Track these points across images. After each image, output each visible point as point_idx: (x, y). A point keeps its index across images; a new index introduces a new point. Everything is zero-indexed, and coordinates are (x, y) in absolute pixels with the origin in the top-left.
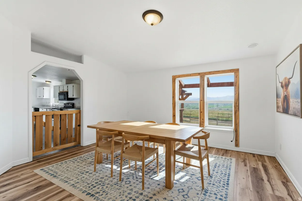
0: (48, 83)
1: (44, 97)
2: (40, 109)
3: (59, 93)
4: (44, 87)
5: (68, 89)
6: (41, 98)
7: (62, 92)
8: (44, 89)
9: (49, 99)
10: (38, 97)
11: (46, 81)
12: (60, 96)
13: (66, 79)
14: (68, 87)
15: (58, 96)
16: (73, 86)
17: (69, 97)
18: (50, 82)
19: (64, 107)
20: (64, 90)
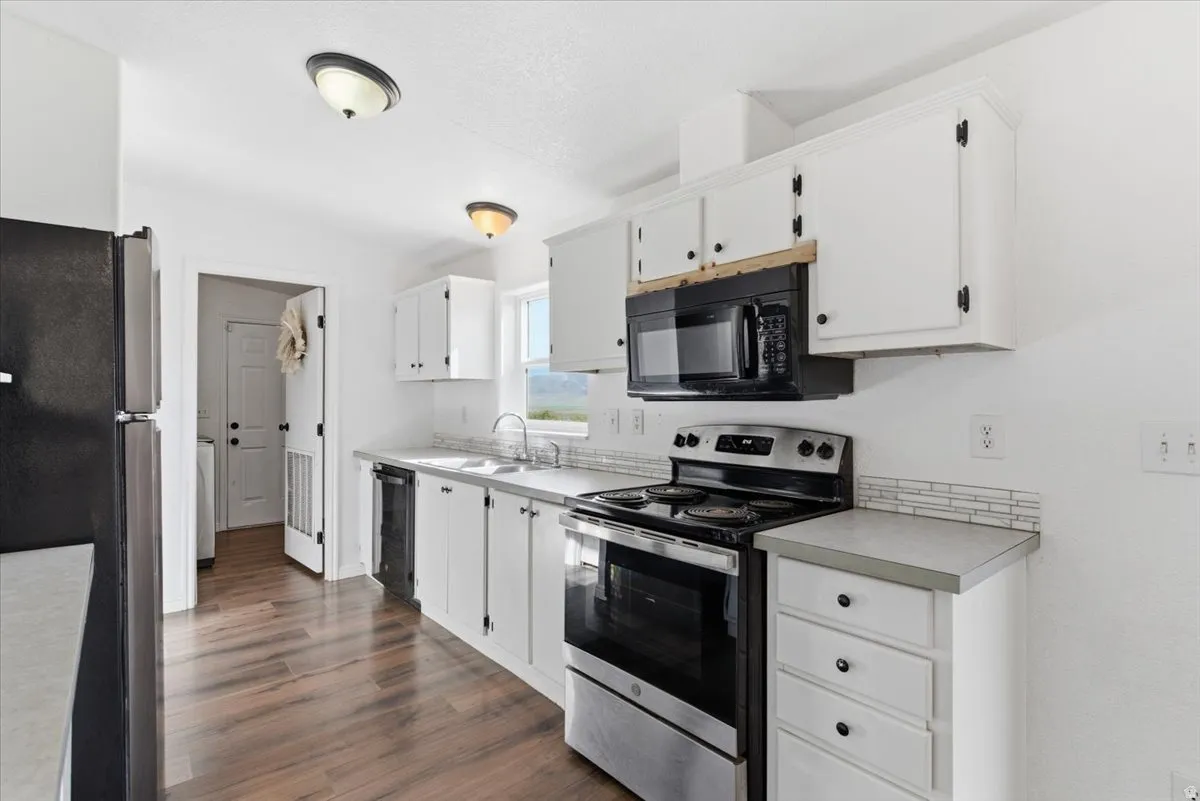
0: (485, 221)
1: (455, 372)
2: (419, 476)
3: (631, 303)
4: (457, 282)
5: (797, 227)
6: (426, 374)
7: (684, 284)
8: (447, 296)
9: (487, 386)
10: (405, 373)
11: (472, 208)
12: (647, 338)
13: (751, 94)
14: (797, 186)
15: (621, 342)
16: (962, 134)
17: (815, 348)
18: (506, 218)
19: (675, 472)
20: (719, 248)
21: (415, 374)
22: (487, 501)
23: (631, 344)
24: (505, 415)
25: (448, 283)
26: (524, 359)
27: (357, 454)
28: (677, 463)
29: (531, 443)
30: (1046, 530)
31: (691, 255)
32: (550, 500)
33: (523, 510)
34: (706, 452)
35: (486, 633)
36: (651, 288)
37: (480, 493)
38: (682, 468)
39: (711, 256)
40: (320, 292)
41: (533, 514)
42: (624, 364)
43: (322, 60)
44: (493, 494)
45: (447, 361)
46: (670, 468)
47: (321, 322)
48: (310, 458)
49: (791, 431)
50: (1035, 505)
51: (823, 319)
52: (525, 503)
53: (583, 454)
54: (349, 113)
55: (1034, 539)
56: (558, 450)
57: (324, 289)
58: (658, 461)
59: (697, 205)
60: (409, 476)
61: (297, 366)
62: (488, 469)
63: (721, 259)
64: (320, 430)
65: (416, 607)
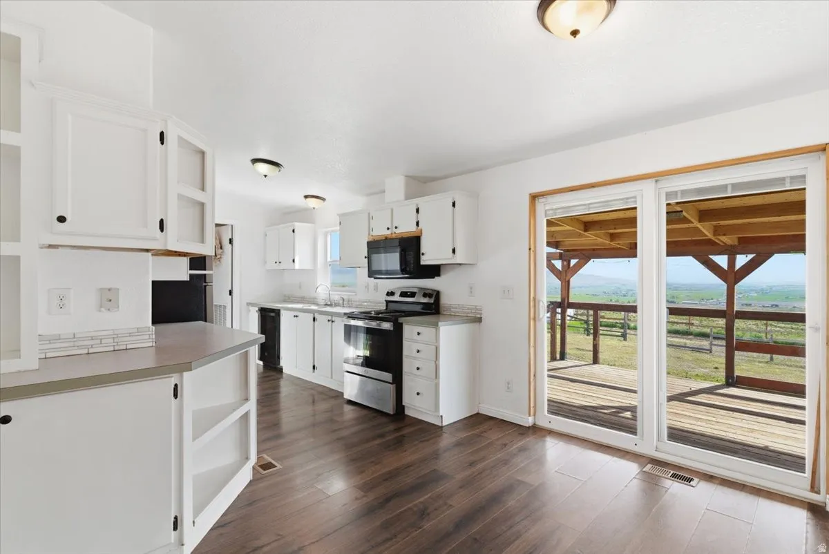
0: (312, 203)
1: (297, 266)
2: (282, 312)
3: (369, 243)
4: (297, 225)
5: (418, 224)
6: (282, 266)
7: (386, 238)
8: (293, 231)
9: (311, 273)
10: (271, 265)
11: (306, 197)
12: (375, 257)
13: (406, 176)
14: (418, 211)
15: (366, 257)
16: (454, 205)
17: (422, 263)
18: (322, 201)
19: (387, 306)
20: (396, 228)
21: (277, 267)
22: (314, 319)
23: (369, 257)
24: (321, 285)
25: (294, 225)
26: (329, 260)
27: (249, 304)
28: (388, 302)
29: (332, 297)
30: (483, 317)
31: (388, 229)
32: (338, 315)
33: (329, 321)
34: (397, 298)
35: (314, 372)
36: (376, 238)
37: (311, 316)
38: (390, 304)
39: (395, 230)
40: (230, 227)
41: (332, 321)
42: (367, 265)
43: (255, 161)
44: (317, 316)
45: (294, 261)
46: (385, 305)
47: (231, 241)
48: (225, 307)
49: (421, 289)
50: (481, 310)
51: (423, 254)
52: (330, 318)
53: (354, 301)
54: (266, 176)
55: (479, 320)
56: (343, 300)
57: (232, 226)
58: (380, 303)
59: (390, 211)
60: (277, 312)
61: (218, 262)
62: (314, 307)
63: (397, 231)
64: (231, 293)
65: (281, 370)
